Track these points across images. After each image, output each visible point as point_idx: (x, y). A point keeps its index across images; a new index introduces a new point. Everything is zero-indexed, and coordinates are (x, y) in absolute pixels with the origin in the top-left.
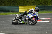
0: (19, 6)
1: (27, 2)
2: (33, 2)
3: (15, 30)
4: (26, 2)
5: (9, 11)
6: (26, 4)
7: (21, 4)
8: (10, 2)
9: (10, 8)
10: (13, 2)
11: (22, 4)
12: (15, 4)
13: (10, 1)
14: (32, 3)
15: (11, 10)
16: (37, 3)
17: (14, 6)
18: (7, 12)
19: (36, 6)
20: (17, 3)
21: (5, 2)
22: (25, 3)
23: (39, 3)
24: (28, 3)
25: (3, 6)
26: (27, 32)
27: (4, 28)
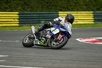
0: (60, 12)
1: (76, 3)
2: (86, 5)
3: (51, 59)
4: (72, 4)
5: (39, 23)
6: (72, 9)
7: (63, 8)
8: (41, 3)
9: (41, 15)
10: (48, 4)
11: (65, 8)
12: (51, 9)
13: (41, 1)
14: (84, 7)
15: (44, 20)
16: (95, 6)
17: (50, 11)
18: (35, 23)
19: (92, 12)
20: (56, 6)
21: (32, 4)
22: (71, 6)
23: (99, 7)
24: (76, 6)
25: (28, 11)
26: (75, 65)
27: (29, 56)
